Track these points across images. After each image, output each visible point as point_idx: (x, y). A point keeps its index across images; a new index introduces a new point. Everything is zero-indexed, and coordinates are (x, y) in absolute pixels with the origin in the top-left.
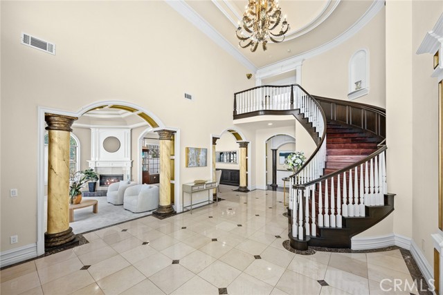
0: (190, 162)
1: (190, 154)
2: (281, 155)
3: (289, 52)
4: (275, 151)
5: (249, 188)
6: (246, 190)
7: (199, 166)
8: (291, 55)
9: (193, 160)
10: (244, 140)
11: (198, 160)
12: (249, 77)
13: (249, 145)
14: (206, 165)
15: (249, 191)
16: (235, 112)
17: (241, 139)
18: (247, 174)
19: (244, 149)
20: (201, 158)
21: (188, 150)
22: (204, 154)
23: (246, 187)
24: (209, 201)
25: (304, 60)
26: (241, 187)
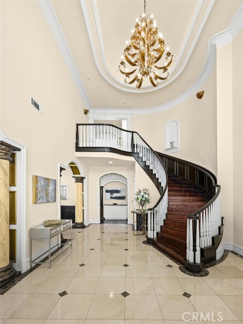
0: (39, 195)
1: (39, 185)
2: (107, 191)
3: (125, 103)
4: (102, 188)
5: (86, 224)
6: (82, 226)
7: (48, 202)
8: (125, 106)
9: (42, 194)
10: (82, 175)
11: (47, 194)
12: (86, 112)
13: (85, 181)
14: (55, 201)
15: (85, 226)
16: (77, 143)
17: (79, 173)
18: (83, 210)
19: (80, 184)
20: (50, 191)
21: (36, 179)
22: (54, 187)
23: (82, 223)
24: (58, 244)
25: (133, 115)
26: (77, 224)
